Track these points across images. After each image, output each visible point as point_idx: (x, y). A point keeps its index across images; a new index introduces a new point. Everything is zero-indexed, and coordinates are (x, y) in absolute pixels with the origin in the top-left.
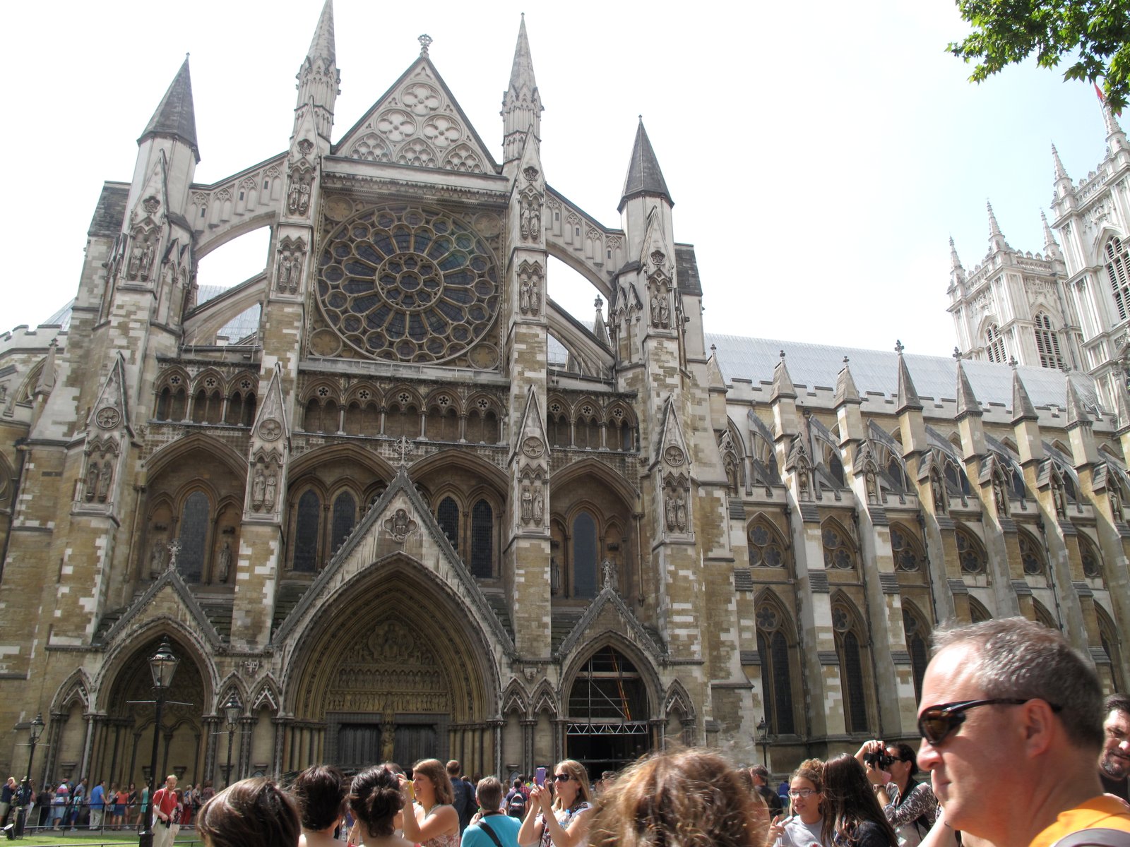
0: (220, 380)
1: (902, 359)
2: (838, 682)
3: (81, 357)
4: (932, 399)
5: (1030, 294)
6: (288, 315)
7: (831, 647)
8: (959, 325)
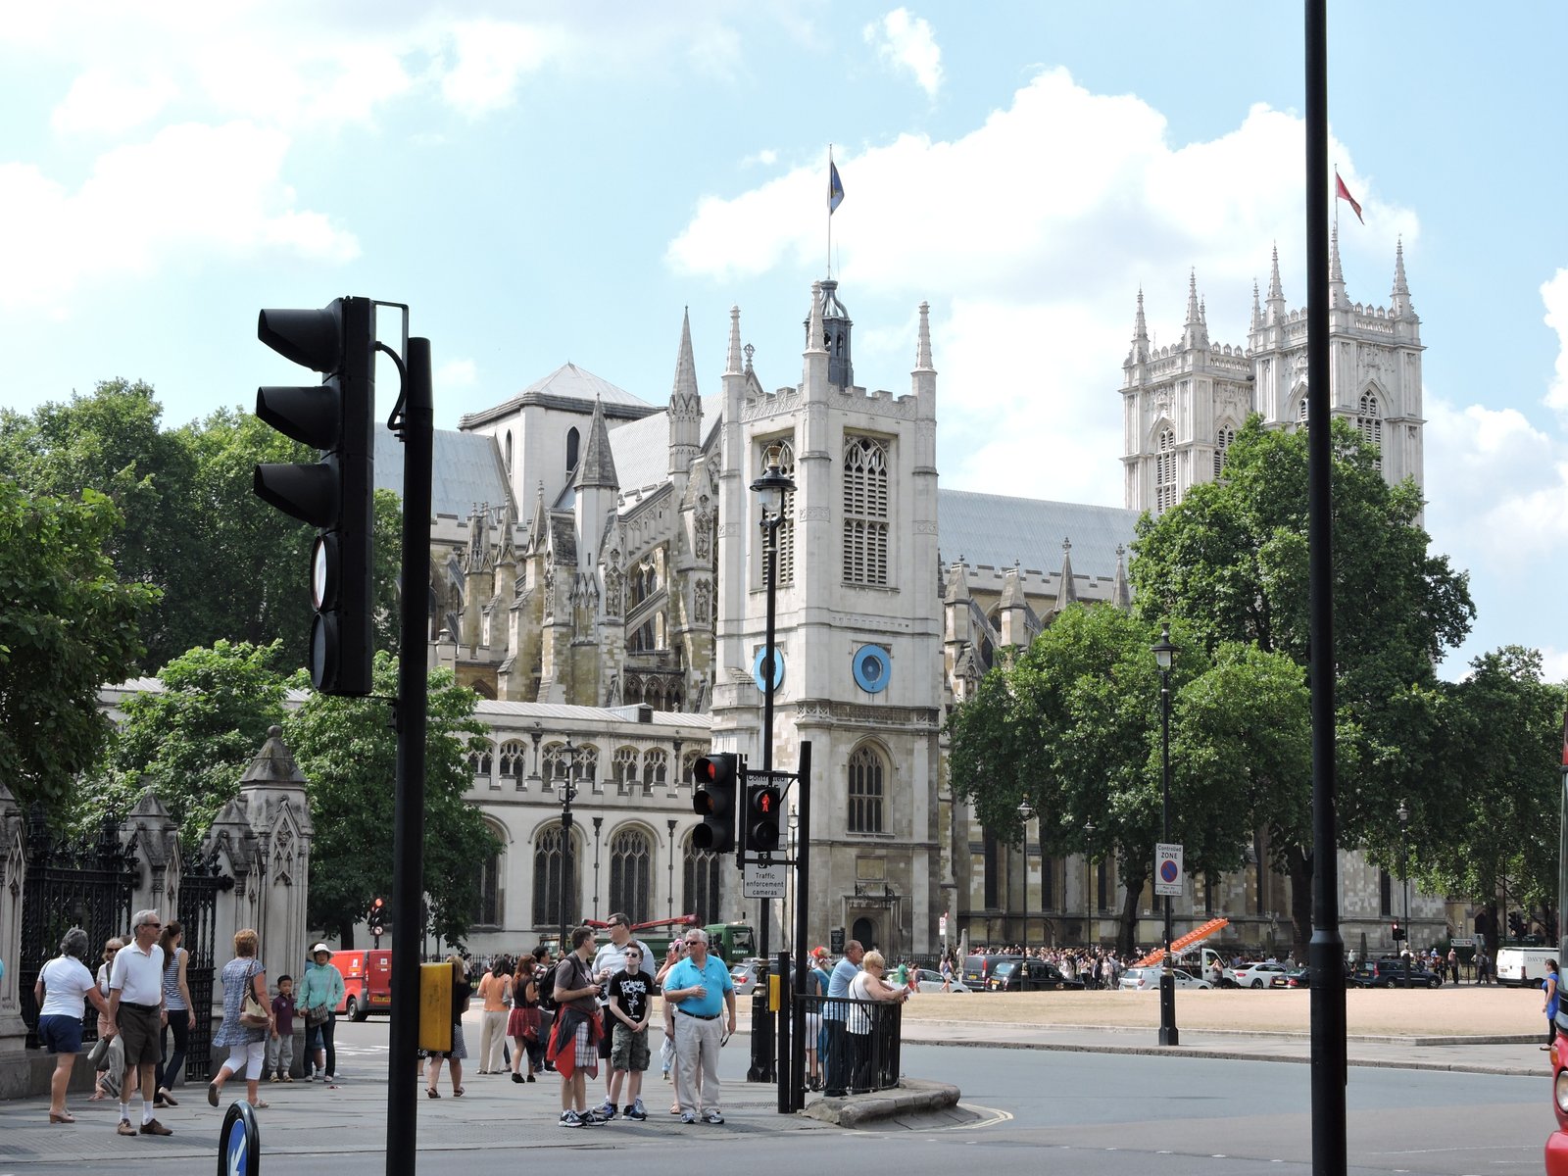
0: (660, 684)
1: (1068, 558)
2: (982, 868)
3: (563, 661)
4: (1087, 578)
5: (1218, 404)
6: (703, 640)
7: (979, 838)
8: (1130, 414)
